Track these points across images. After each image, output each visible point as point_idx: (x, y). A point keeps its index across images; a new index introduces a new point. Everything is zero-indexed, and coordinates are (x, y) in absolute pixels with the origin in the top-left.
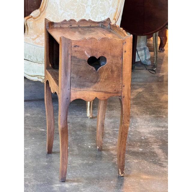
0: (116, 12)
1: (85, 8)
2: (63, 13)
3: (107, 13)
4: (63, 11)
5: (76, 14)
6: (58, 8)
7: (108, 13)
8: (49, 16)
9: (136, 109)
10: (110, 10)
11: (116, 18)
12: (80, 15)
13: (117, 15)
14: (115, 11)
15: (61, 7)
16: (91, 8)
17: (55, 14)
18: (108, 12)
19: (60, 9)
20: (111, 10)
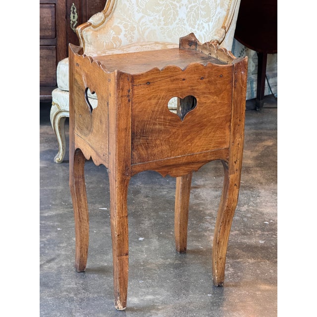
0: (227, 16)
1: (178, 9)
2: (143, 17)
3: (212, 17)
4: (141, 15)
5: (162, 18)
6: (133, 9)
7: (214, 18)
8: (119, 23)
9: (259, 175)
10: (217, 13)
11: (225, 25)
12: (170, 20)
13: (227, 21)
14: (225, 13)
15: (138, 8)
16: (187, 8)
17: (128, 19)
18: (214, 16)
19: (137, 11)
20: (219, 13)
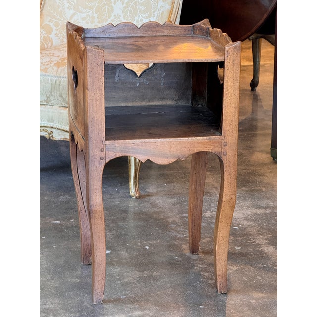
0: (172, 10)
1: (113, 5)
2: (74, 14)
3: (154, 12)
4: (72, 12)
5: (96, 16)
6: (64, 6)
7: (156, 13)
8: (49, 21)
10: (159, 7)
11: (171, 20)
12: (104, 17)
13: (173, 15)
14: (168, 7)
15: (69, 4)
16: (123, 4)
17: (58, 17)
18: (155, 11)
19: (68, 8)
20: (162, 7)
